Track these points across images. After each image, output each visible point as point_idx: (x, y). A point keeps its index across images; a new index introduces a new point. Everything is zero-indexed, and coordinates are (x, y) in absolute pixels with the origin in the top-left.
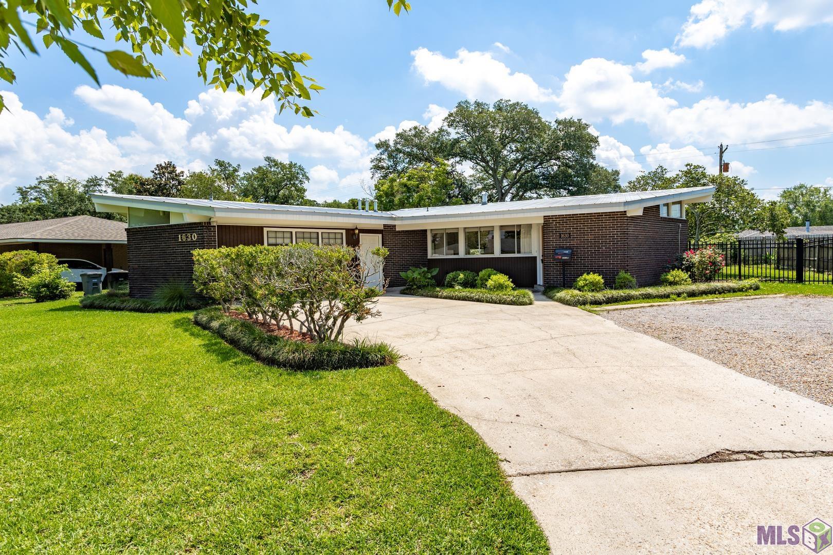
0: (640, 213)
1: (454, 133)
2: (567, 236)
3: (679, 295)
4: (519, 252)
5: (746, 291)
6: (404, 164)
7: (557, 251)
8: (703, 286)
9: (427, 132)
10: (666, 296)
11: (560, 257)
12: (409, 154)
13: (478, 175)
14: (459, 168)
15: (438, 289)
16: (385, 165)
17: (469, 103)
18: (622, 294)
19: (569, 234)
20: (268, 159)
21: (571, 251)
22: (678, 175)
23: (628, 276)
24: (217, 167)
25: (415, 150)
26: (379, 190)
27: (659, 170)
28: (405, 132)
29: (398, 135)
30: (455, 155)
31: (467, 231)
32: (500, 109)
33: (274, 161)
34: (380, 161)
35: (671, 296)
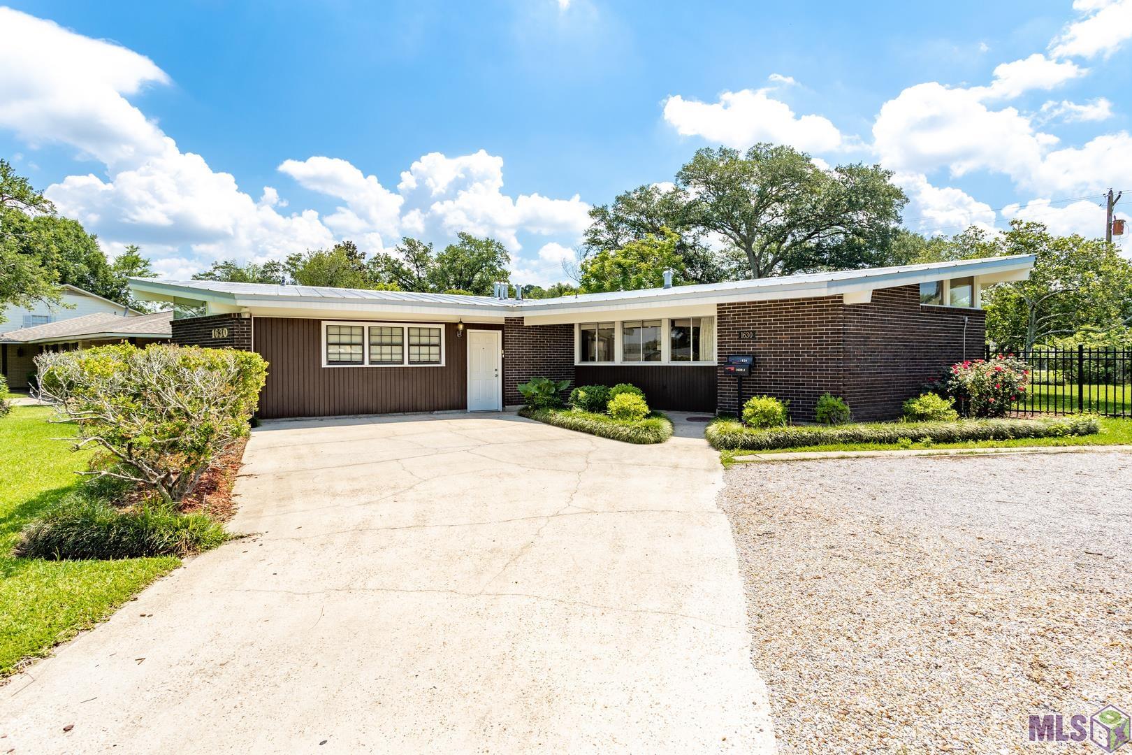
0: (866, 298)
1: (693, 192)
2: (750, 335)
3: (915, 439)
4: (696, 358)
5: (1061, 436)
6: (628, 237)
7: (731, 359)
8: (971, 425)
9: (659, 194)
10: (892, 440)
11: (732, 369)
12: (633, 225)
13: (732, 250)
14: (703, 241)
15: (551, 411)
16: (602, 239)
17: (712, 151)
18: (805, 433)
19: (754, 332)
20: (462, 235)
21: (751, 359)
22: (997, 239)
23: (837, 402)
24: (406, 247)
25: (643, 218)
26: (586, 271)
27: (972, 233)
28: (629, 194)
29: (618, 199)
30: (696, 223)
31: (626, 326)
32: (757, 158)
33: (469, 237)
34: (596, 234)
35: (901, 440)
